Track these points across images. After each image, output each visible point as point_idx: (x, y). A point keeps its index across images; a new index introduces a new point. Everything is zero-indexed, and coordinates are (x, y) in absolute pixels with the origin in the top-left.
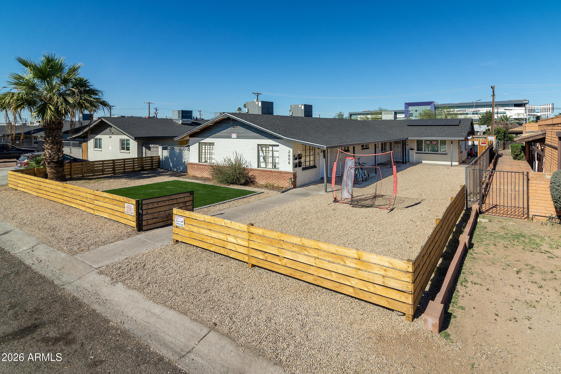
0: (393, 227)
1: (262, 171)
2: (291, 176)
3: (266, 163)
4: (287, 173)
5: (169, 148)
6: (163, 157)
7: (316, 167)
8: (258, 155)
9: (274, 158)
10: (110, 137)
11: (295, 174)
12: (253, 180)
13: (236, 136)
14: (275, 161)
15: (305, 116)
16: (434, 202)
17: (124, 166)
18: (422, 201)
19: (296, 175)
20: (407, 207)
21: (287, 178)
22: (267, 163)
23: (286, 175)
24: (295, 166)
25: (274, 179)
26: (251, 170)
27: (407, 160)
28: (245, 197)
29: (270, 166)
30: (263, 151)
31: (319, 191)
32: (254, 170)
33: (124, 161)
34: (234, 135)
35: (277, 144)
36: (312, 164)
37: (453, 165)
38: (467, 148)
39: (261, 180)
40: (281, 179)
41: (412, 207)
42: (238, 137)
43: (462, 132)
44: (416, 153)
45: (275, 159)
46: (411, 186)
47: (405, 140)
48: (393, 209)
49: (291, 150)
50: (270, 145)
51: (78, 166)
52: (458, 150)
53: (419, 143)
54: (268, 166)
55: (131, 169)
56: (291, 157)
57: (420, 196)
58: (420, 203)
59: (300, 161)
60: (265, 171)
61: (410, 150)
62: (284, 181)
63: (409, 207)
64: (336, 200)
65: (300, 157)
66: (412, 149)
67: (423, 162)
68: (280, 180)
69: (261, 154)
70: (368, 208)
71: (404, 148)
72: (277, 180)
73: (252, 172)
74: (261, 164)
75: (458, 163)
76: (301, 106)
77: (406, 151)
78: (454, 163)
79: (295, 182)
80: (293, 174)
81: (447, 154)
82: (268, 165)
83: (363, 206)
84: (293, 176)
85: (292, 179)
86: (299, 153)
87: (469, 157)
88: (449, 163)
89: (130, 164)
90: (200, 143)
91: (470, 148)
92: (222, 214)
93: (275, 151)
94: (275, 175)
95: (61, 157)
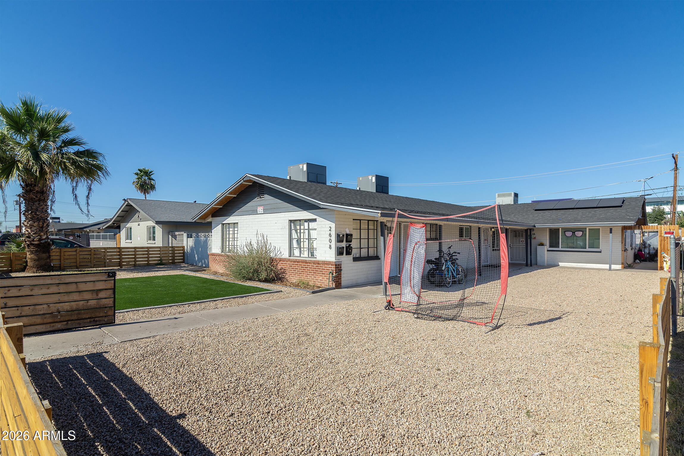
0: (491, 364)
1: (294, 262)
2: (332, 268)
3: (300, 250)
4: (327, 264)
5: (194, 235)
6: (188, 247)
7: (379, 259)
8: (291, 237)
9: (312, 241)
10: (139, 225)
11: (338, 265)
12: (283, 275)
13: (262, 210)
14: (313, 246)
15: (377, 191)
16: (589, 319)
17: (135, 256)
18: (564, 316)
19: (341, 267)
20: (530, 325)
21: (326, 272)
22: (302, 249)
23: (325, 267)
24: (340, 252)
25: (309, 274)
26: (281, 260)
27: (533, 262)
28: (246, 296)
29: (306, 254)
30: (296, 231)
31: (374, 293)
32: (284, 261)
33: (135, 250)
34: (260, 210)
35: (314, 217)
36: (371, 253)
37: (613, 269)
38: (634, 246)
39: (292, 276)
40: (318, 273)
41: (542, 325)
42: (266, 212)
43: (629, 215)
44: (548, 251)
45: (313, 243)
46: (539, 292)
47: (530, 229)
48: (500, 326)
49: (333, 225)
50: (306, 221)
51: (70, 253)
52: (621, 245)
53: (554, 233)
54: (304, 254)
55: (145, 261)
56: (333, 238)
57: (558, 306)
58: (560, 318)
59: (350, 245)
60: (298, 262)
61: (539, 245)
62: (322, 276)
63: (534, 324)
64: (390, 306)
65: (349, 237)
66: (542, 245)
67: (561, 264)
68: (317, 275)
69: (294, 235)
70: (448, 322)
71: (529, 244)
72: (313, 275)
73: (281, 263)
74: (294, 251)
75: (621, 266)
76: (372, 178)
77: (532, 247)
78: (614, 267)
79: (339, 279)
80: (336, 265)
81: (600, 252)
82: (304, 252)
83: (438, 318)
84: (336, 268)
85: (334, 274)
86: (348, 232)
87: (638, 261)
88: (607, 266)
89: (143, 254)
90: (223, 224)
91: (637, 248)
92: (177, 318)
93: (312, 229)
94: (310, 268)
95: (45, 239)
